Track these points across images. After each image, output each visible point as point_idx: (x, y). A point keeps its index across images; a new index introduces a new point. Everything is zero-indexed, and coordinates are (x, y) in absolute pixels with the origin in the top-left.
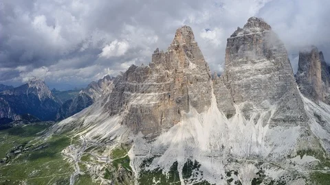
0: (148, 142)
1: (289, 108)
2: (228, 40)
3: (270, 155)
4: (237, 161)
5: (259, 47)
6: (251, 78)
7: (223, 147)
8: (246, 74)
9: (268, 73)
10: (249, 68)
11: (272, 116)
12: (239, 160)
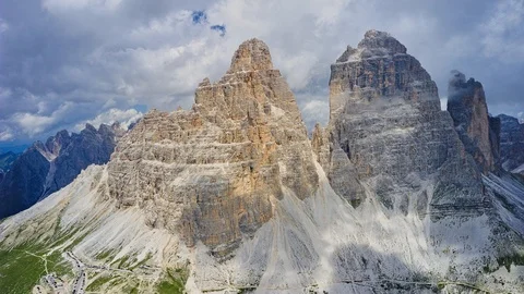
0: (221, 262)
1: (459, 186)
2: (332, 67)
3: (452, 270)
4: (399, 287)
5: (390, 81)
6: (384, 134)
7: (364, 260)
8: (372, 127)
9: (412, 126)
10: (376, 117)
11: (430, 200)
12: (403, 284)
